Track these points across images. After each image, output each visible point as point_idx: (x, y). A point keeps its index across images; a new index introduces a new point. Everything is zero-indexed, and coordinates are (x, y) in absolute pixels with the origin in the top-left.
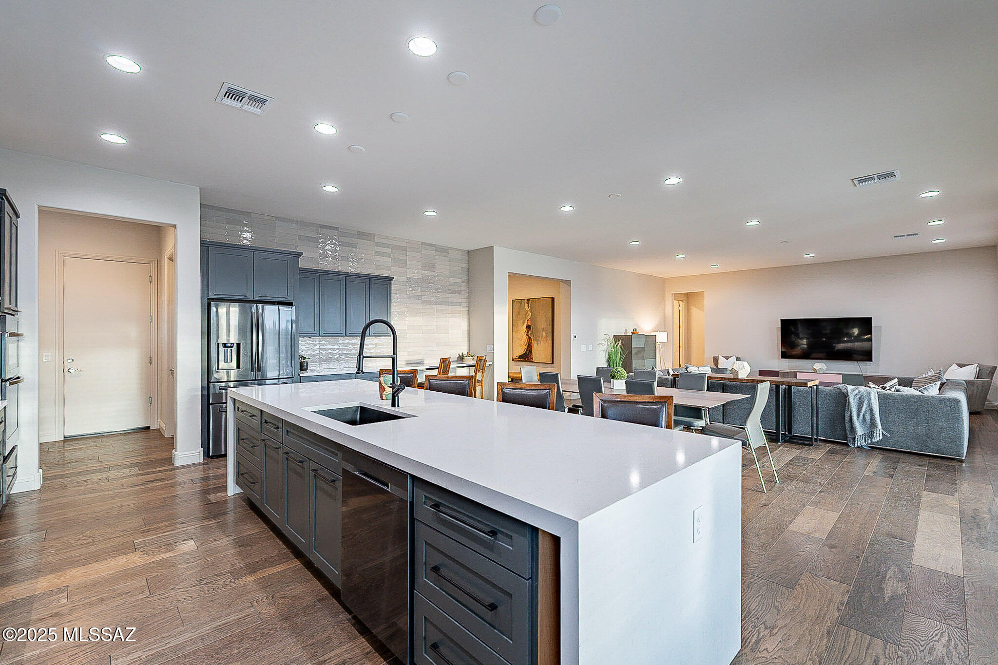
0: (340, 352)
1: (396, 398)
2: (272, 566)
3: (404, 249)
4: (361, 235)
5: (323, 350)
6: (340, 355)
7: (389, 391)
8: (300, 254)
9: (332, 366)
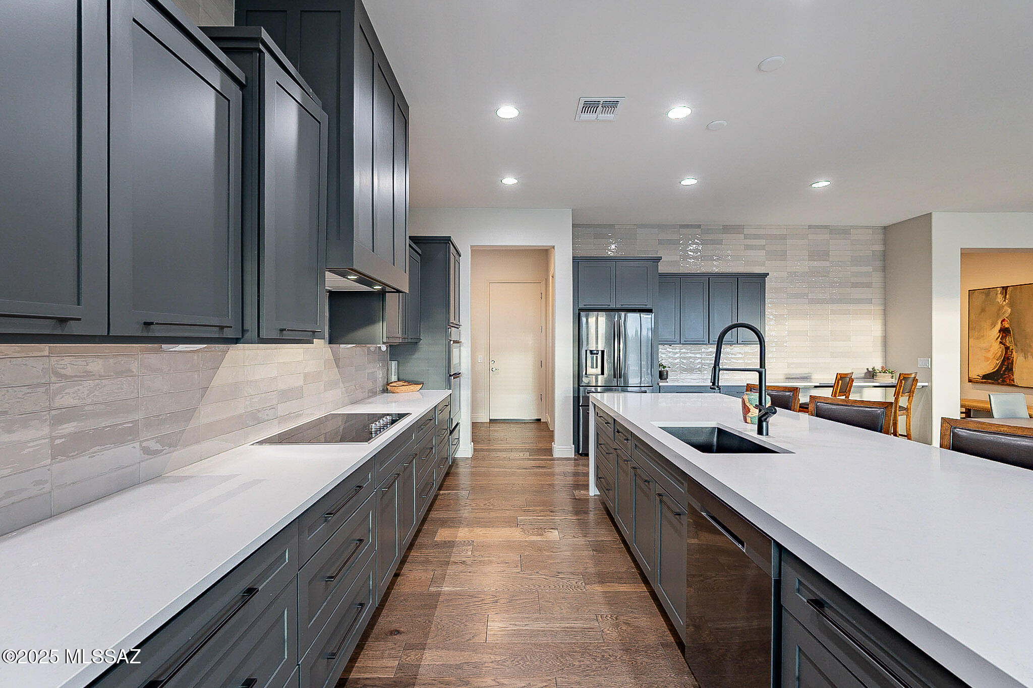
0: (703, 361)
1: (764, 424)
2: (619, 583)
3: (783, 237)
4: (727, 229)
5: (684, 358)
6: (703, 364)
7: (755, 413)
8: (659, 259)
9: (694, 376)
